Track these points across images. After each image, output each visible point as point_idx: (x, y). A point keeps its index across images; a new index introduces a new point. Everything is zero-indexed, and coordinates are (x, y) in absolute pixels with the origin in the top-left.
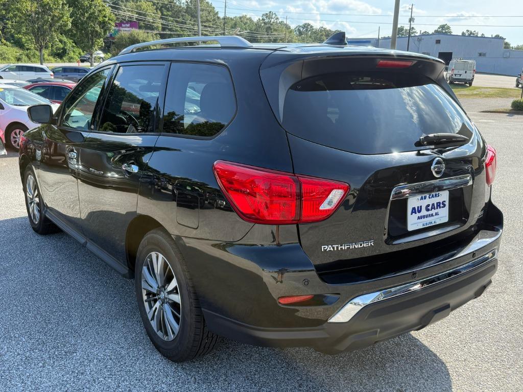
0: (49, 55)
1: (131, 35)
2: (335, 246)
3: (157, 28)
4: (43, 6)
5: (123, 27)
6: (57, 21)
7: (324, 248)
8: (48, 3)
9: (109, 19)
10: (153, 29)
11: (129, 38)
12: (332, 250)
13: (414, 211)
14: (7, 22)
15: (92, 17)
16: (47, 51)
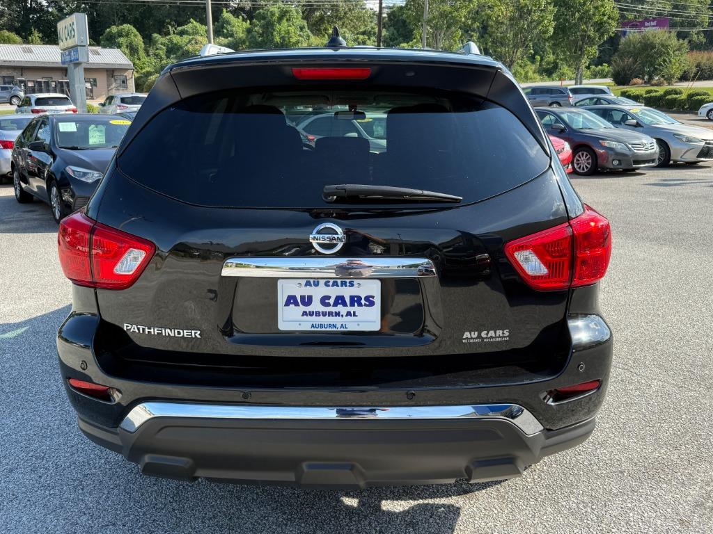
0: (534, 72)
1: (644, 37)
2: (141, 328)
3: (701, 24)
4: (520, 9)
5: (648, 27)
6: (535, 28)
7: (127, 326)
8: (526, 5)
9: (609, 18)
10: (694, 26)
11: (640, 42)
12: (137, 331)
13: (291, 300)
14: (472, 33)
15: (585, 18)
16: (533, 67)
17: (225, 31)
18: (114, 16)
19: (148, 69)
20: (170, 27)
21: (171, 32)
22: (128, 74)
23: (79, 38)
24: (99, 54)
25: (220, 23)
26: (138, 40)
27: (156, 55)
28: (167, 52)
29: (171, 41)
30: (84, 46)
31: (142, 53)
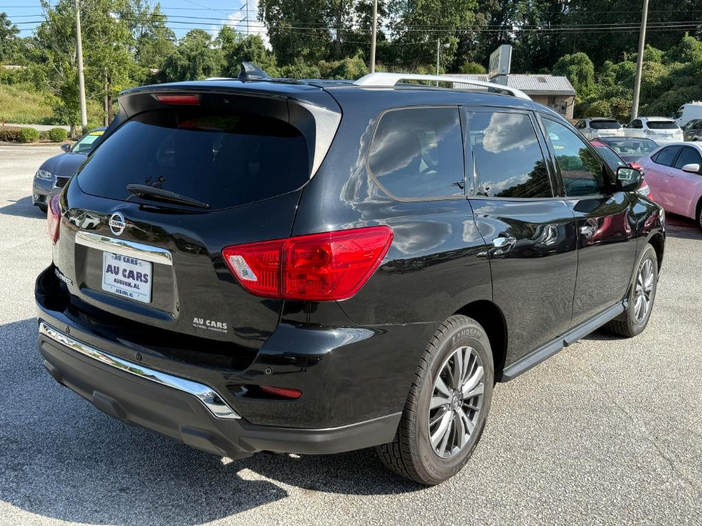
13: (109, 269)
17: (683, 55)
18: (573, 44)
19: (592, 96)
20: (625, 53)
21: (626, 58)
22: (569, 101)
23: (501, 68)
24: (545, 81)
25: (679, 48)
26: (589, 67)
27: (605, 83)
28: (616, 78)
29: (622, 67)
30: (505, 75)
31: (590, 80)
